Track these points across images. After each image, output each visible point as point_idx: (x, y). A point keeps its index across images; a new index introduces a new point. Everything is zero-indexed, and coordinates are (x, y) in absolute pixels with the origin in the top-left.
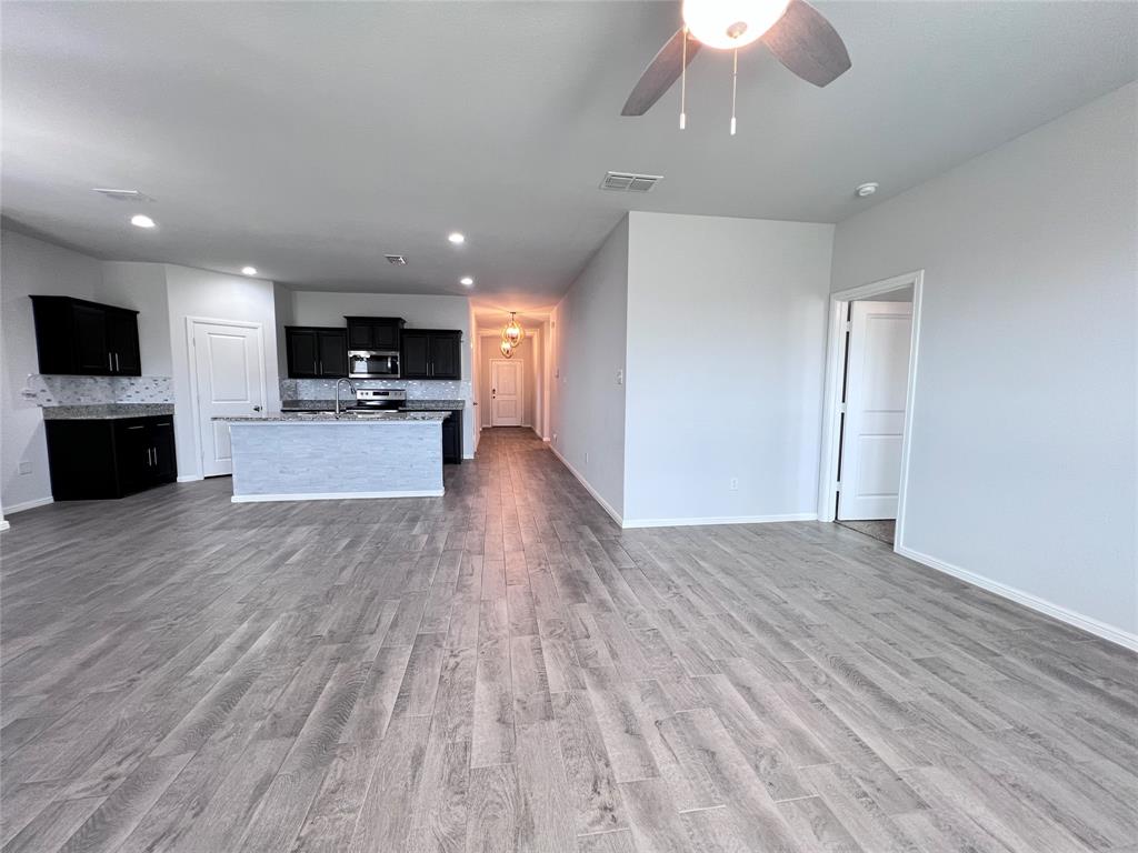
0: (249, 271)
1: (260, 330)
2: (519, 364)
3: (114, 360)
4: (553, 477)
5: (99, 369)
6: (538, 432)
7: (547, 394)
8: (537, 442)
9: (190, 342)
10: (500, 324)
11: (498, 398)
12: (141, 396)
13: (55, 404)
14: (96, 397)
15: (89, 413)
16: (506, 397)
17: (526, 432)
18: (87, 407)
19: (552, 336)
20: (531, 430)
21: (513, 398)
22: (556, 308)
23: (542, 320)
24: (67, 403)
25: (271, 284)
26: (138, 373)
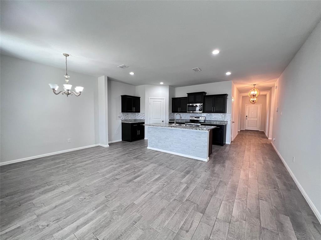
0: (162, 83)
1: (165, 99)
2: (259, 107)
3: (134, 109)
4: (269, 163)
5: (131, 111)
6: (267, 134)
7: (272, 119)
8: (265, 139)
9: (149, 104)
10: (248, 90)
11: (248, 119)
12: (140, 117)
13: (124, 119)
14: (132, 117)
15: (130, 121)
16: (252, 119)
17: (261, 134)
18: (130, 120)
19: (275, 93)
20: (263, 133)
21: (256, 119)
22: (278, 80)
23: (271, 86)
24: (126, 119)
25: (168, 86)
26: (139, 112)
